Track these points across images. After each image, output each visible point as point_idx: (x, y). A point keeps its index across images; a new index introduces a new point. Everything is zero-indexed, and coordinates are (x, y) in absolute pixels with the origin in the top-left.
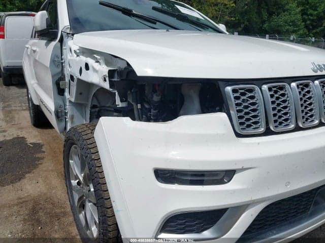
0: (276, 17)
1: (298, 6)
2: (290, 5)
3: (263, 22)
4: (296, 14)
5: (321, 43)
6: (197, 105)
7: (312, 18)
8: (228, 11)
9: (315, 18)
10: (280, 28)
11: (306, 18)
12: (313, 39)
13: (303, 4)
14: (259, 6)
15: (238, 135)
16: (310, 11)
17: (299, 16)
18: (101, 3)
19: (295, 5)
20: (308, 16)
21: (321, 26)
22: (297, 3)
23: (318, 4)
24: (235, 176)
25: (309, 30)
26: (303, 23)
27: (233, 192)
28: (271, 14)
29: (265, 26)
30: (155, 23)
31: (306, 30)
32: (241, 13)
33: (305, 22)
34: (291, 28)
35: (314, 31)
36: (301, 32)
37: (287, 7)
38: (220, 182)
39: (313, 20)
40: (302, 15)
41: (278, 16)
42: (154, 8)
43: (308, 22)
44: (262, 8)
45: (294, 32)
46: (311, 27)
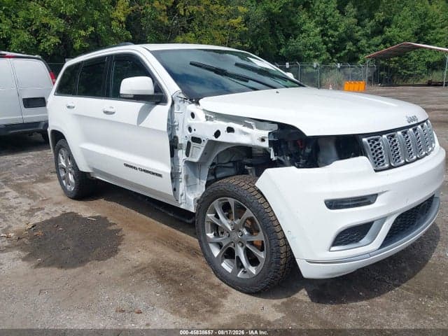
0: (293, 40)
1: (316, 27)
2: (308, 25)
3: (280, 47)
4: (316, 35)
5: (346, 69)
6: (334, 152)
7: (333, 40)
8: (236, 35)
9: (337, 39)
10: (299, 53)
11: (327, 39)
12: (339, 65)
13: (322, 24)
14: (272, 28)
15: (376, 171)
16: (330, 32)
17: (319, 38)
18: (191, 64)
19: (312, 24)
20: (329, 37)
21: (345, 49)
22: (315, 22)
23: (338, 24)
24: (378, 198)
25: (332, 54)
26: (325, 46)
27: (378, 209)
28: (287, 36)
29: (282, 51)
30: (247, 82)
31: (328, 55)
32: (253, 38)
33: (327, 45)
34: (312, 53)
35: (338, 55)
36: (324, 57)
37: (304, 27)
38: (369, 203)
39: (334, 42)
40: (322, 37)
41: (295, 39)
42: (237, 65)
43: (330, 45)
44: (277, 29)
45: (316, 57)
46: (334, 51)
